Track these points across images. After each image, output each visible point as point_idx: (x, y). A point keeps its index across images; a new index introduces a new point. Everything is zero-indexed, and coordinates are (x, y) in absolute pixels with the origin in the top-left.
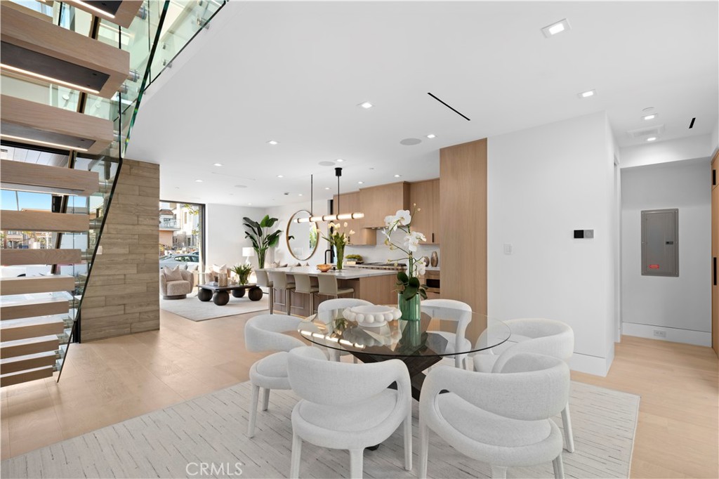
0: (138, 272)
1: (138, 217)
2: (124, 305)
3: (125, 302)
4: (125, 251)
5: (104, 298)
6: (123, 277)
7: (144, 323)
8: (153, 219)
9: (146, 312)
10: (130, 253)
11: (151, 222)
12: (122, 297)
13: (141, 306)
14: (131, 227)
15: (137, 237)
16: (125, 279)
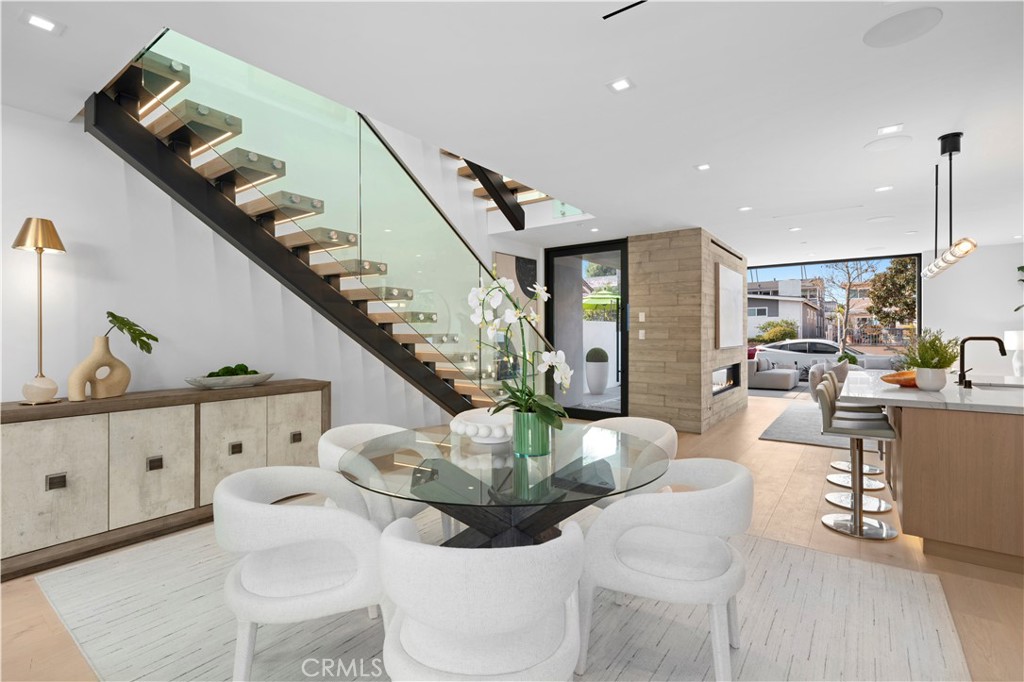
0: (678, 361)
1: (678, 296)
2: (664, 396)
3: (666, 392)
4: (665, 335)
5: (645, 385)
6: (662, 365)
7: (685, 422)
8: (694, 297)
9: (685, 409)
10: (670, 338)
11: (692, 301)
12: (663, 387)
13: (680, 400)
14: (670, 308)
15: (676, 319)
16: (665, 367)
